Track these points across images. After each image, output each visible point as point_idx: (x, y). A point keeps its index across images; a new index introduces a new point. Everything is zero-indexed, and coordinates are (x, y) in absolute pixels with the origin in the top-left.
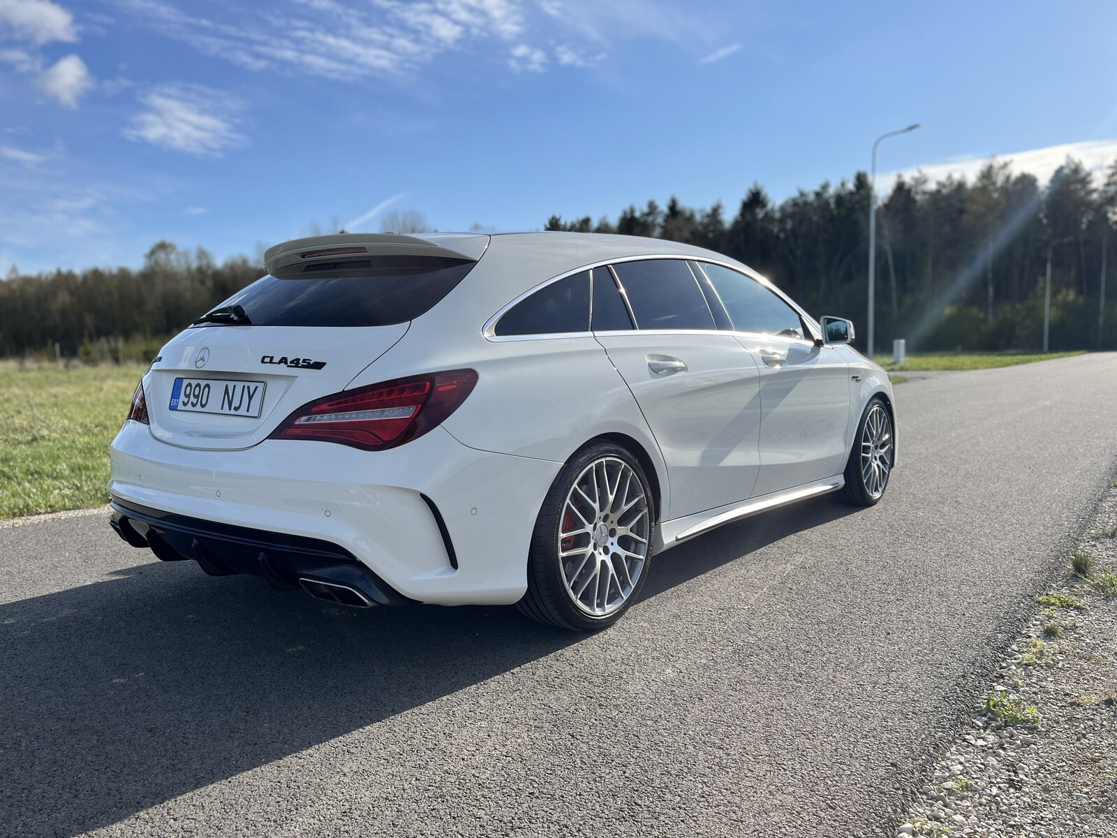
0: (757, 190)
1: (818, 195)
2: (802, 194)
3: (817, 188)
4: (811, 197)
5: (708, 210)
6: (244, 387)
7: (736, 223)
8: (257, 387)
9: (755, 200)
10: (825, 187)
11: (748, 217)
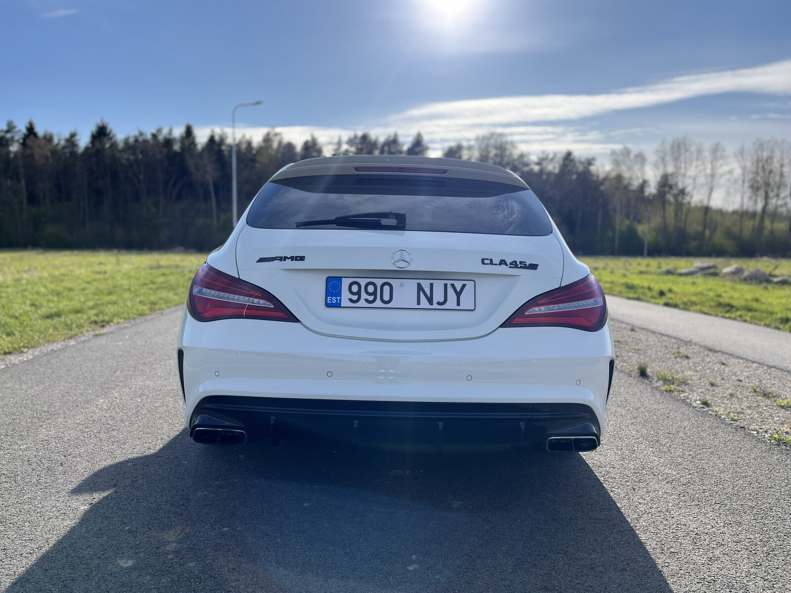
0: (103, 125)
1: (154, 136)
2: (141, 134)
3: (154, 131)
4: (149, 137)
5: (66, 135)
6: (446, 285)
7: (87, 149)
8: (464, 286)
9: (101, 133)
10: (159, 130)
11: (98, 145)
